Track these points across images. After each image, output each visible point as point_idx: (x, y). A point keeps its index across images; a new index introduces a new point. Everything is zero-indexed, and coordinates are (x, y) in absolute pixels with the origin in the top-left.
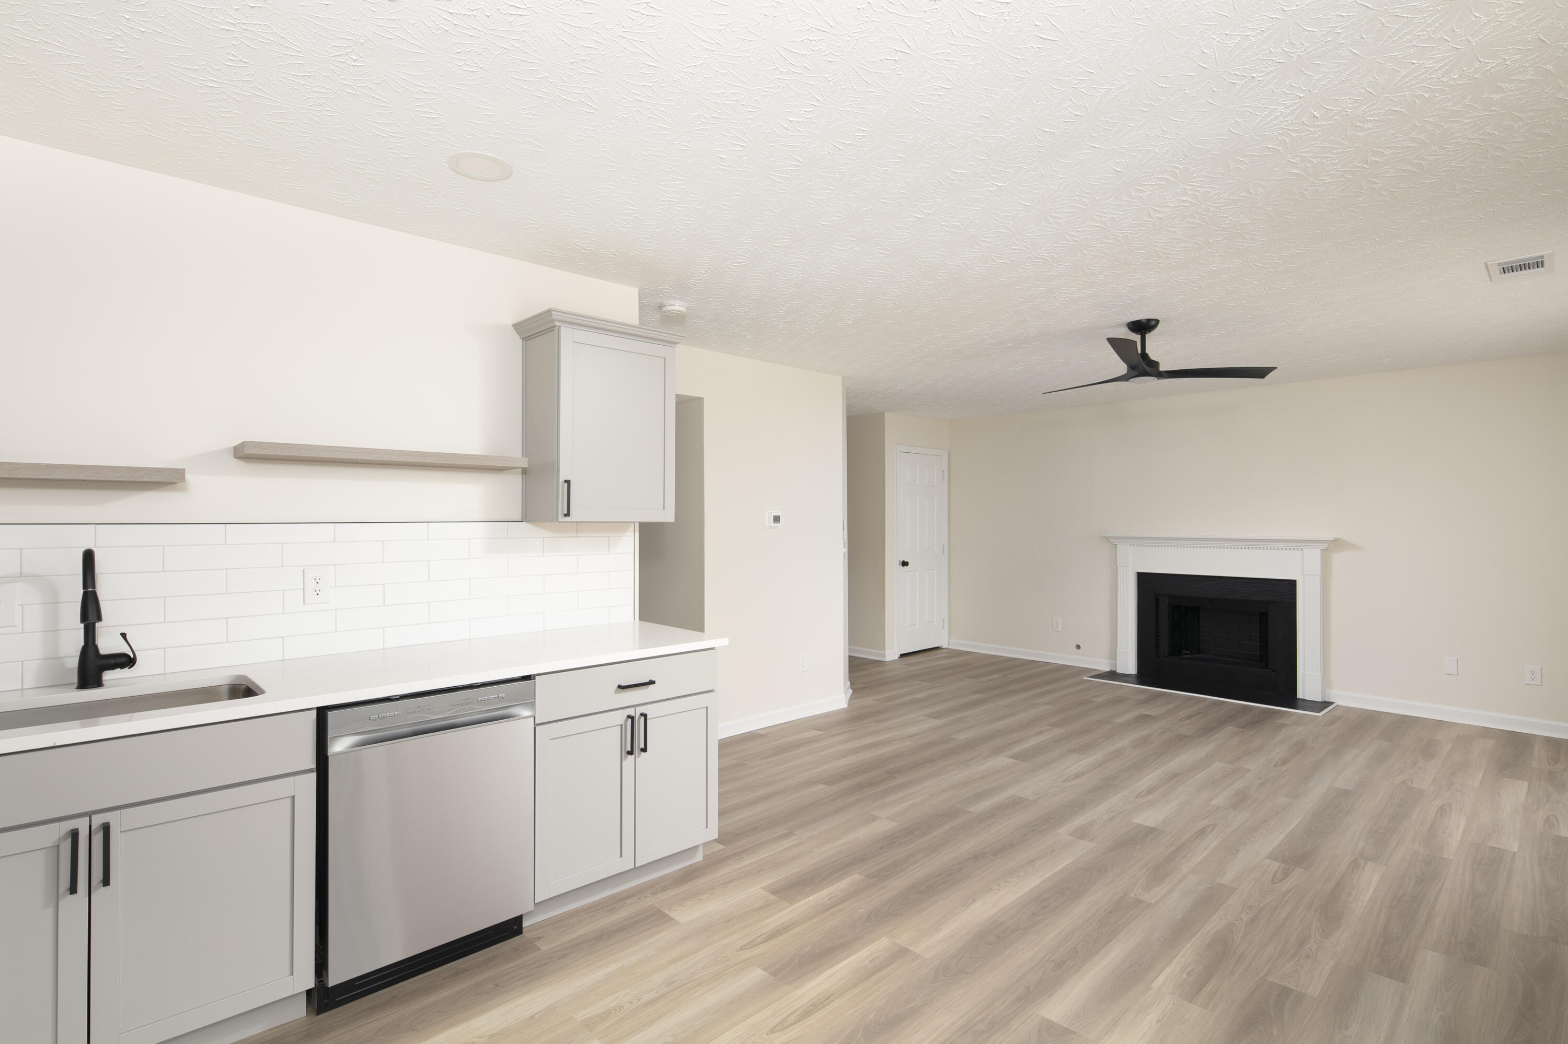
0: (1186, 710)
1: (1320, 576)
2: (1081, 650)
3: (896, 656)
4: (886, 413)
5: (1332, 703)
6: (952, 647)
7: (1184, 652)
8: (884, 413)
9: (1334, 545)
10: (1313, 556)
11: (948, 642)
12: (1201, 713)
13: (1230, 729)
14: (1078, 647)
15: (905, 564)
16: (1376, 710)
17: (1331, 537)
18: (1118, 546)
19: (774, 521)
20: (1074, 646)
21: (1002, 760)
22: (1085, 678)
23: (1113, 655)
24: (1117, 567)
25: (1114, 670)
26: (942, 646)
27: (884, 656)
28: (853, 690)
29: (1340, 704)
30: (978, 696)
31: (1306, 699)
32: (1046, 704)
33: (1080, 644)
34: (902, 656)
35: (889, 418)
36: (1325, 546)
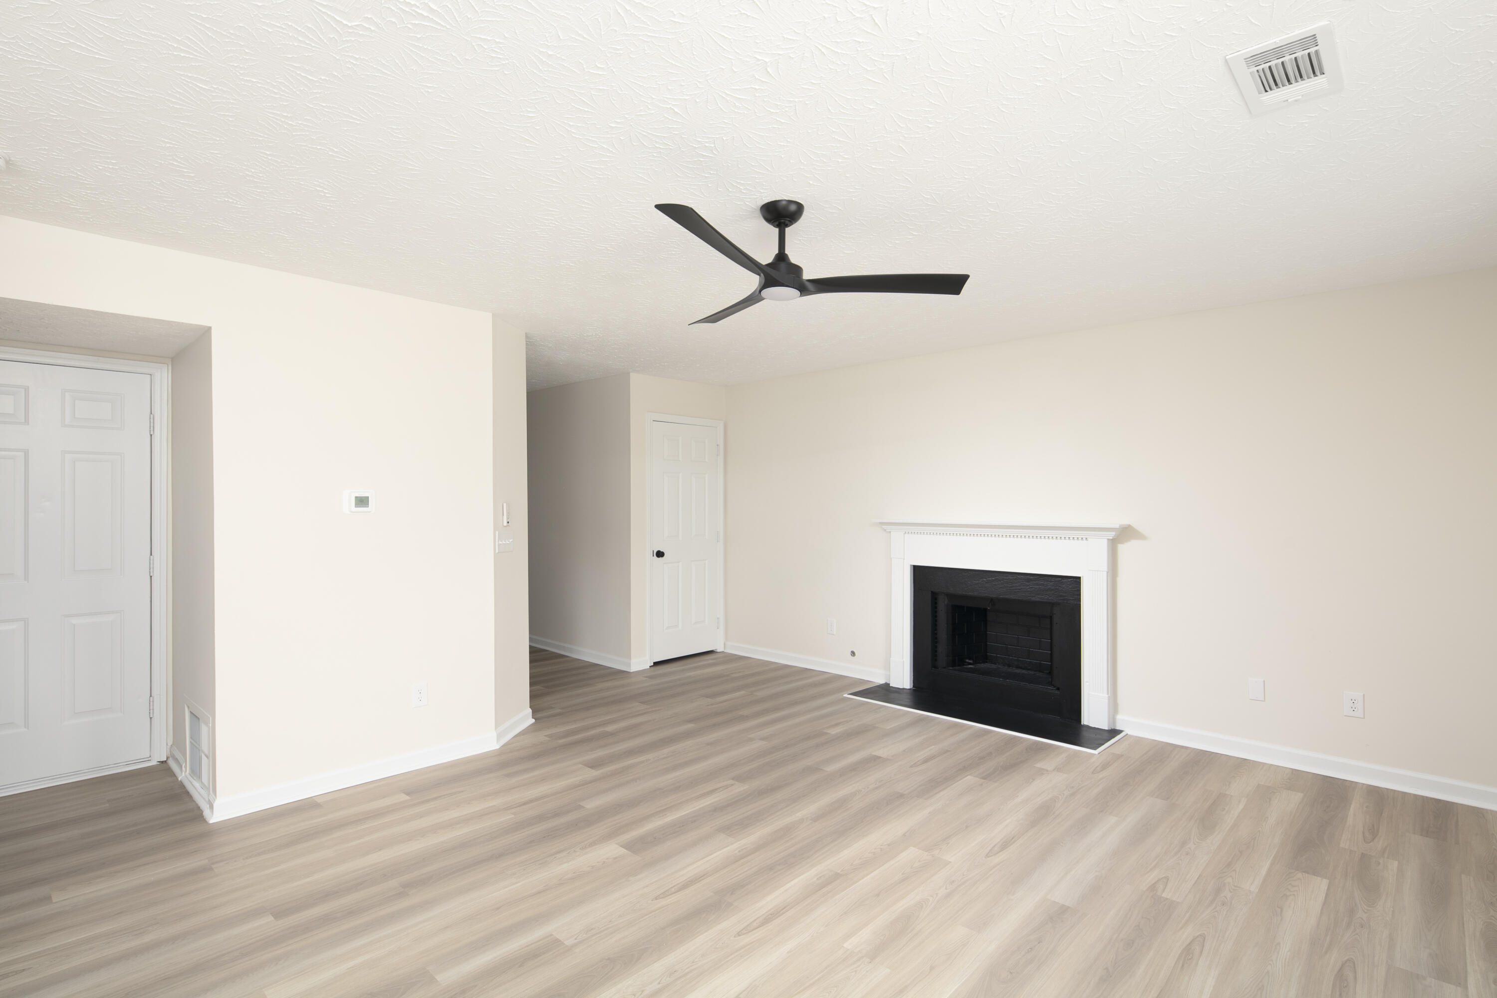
0: (933, 747)
1: (1108, 572)
2: (855, 657)
3: (646, 664)
4: (631, 374)
5: (1120, 732)
6: (728, 651)
7: (967, 661)
8: (629, 373)
9: (1124, 534)
10: (1099, 546)
11: (725, 644)
12: (950, 751)
13: (969, 779)
14: (853, 654)
15: (660, 554)
16: (1171, 742)
17: (1117, 521)
18: (891, 533)
19: (356, 505)
20: (850, 653)
21: (611, 850)
22: (846, 695)
23: (887, 666)
24: (891, 558)
25: (888, 682)
26: (716, 650)
27: (629, 665)
28: (535, 719)
29: (1129, 733)
30: (690, 726)
31: (1091, 725)
32: (762, 739)
33: (855, 651)
34: (656, 664)
35: (636, 380)
36: (1111, 535)
